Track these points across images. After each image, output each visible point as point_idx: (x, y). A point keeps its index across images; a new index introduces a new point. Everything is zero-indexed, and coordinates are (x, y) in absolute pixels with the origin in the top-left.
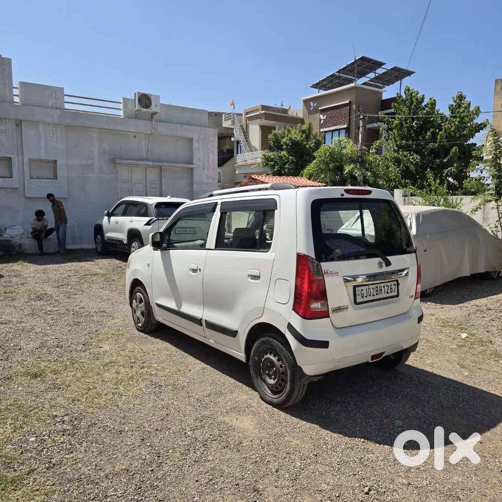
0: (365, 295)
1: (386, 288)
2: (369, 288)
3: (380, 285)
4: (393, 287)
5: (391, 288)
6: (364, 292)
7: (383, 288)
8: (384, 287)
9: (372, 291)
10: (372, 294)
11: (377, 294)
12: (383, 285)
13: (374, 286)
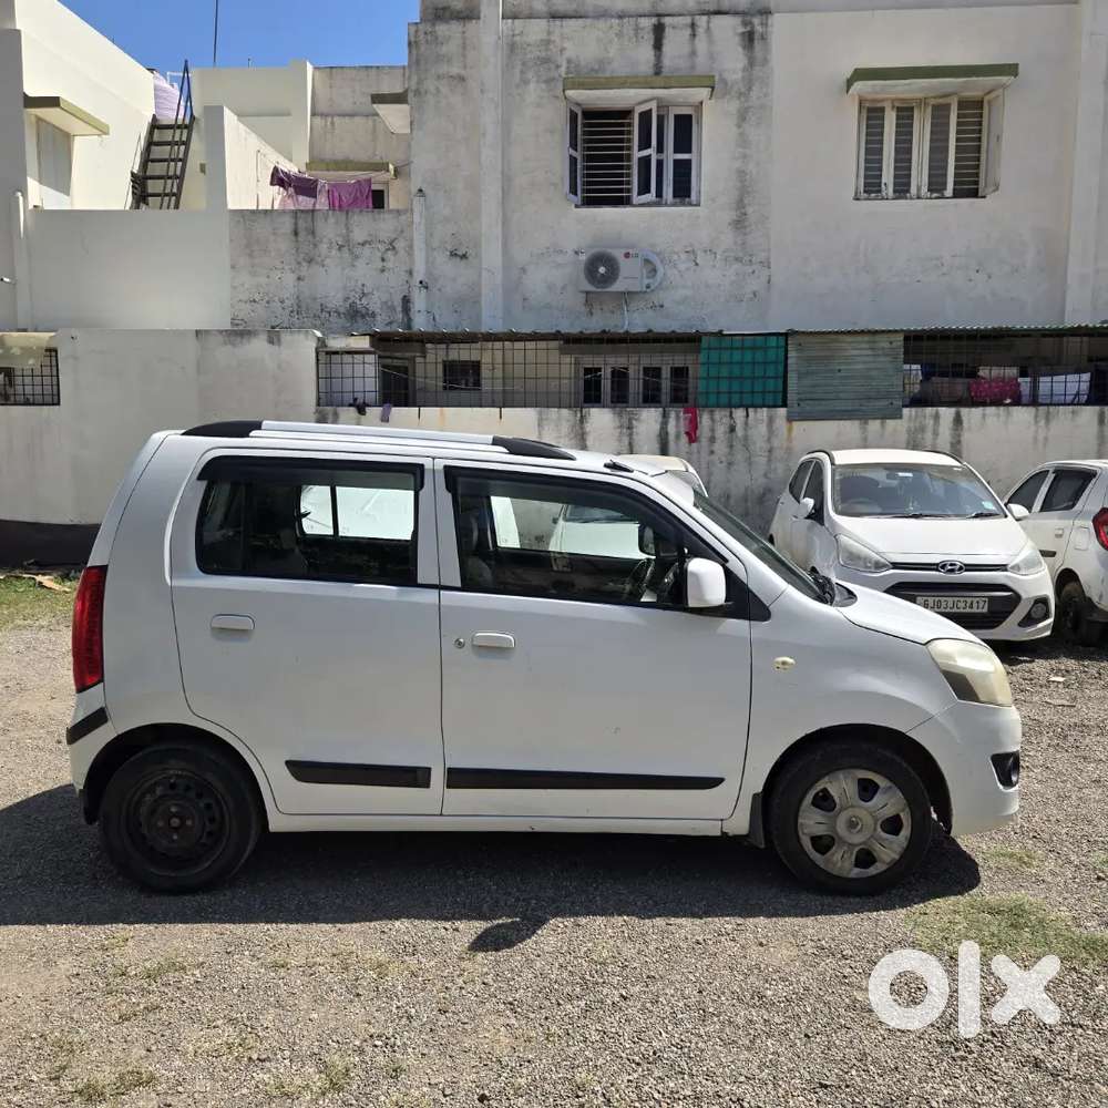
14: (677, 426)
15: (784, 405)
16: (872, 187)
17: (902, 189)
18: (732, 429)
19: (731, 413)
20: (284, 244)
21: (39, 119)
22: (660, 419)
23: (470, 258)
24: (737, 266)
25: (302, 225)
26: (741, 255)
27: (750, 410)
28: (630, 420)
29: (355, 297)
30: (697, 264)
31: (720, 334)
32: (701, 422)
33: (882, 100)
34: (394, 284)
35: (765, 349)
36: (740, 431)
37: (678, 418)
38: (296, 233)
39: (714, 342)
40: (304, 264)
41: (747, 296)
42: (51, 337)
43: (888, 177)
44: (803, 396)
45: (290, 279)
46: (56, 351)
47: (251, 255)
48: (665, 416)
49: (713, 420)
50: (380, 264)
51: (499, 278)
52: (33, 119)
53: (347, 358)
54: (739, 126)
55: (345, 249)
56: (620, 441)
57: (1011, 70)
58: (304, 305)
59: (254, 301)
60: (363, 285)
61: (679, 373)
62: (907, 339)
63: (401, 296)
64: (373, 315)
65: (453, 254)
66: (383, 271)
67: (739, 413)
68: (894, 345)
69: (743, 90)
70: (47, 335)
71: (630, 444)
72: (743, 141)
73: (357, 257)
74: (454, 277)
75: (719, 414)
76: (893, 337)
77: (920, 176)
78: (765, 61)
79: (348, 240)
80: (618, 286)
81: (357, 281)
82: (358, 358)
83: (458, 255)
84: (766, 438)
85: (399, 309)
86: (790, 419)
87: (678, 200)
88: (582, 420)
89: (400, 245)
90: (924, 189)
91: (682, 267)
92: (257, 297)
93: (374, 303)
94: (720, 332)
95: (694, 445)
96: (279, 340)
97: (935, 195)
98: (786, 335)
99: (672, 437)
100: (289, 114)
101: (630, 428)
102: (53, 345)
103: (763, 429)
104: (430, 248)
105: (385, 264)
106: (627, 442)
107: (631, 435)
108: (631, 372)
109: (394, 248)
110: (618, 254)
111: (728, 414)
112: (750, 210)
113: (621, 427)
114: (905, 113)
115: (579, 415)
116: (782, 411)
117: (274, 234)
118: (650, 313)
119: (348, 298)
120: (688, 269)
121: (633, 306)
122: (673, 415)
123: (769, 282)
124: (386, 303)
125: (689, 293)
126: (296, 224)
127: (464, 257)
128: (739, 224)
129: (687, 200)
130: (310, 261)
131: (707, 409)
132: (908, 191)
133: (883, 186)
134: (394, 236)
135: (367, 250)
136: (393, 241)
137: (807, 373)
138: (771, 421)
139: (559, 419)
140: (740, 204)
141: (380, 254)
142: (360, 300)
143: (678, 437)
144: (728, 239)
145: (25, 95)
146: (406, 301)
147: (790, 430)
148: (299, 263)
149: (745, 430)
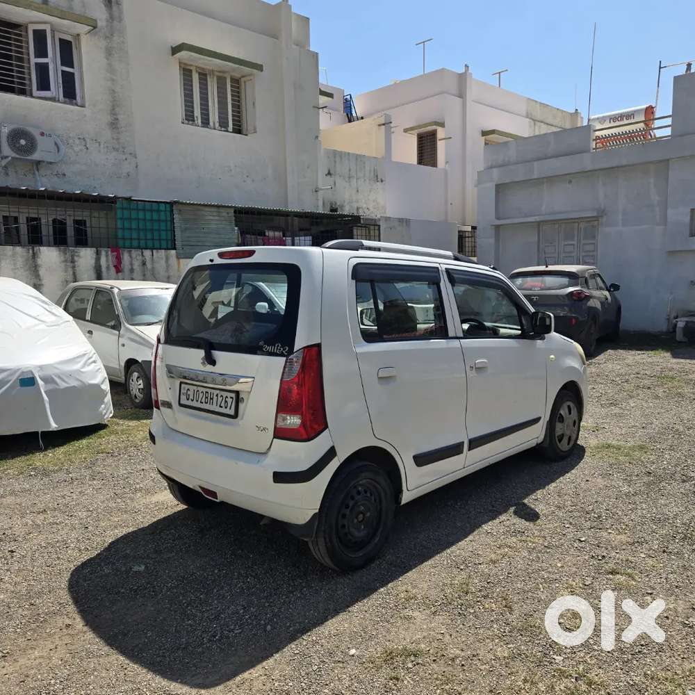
0: (191, 397)
1: (220, 399)
2: (198, 391)
3: (212, 391)
4: (229, 400)
5: (226, 401)
6: (191, 393)
7: (215, 396)
8: (217, 395)
9: (201, 395)
10: (200, 400)
11: (206, 403)
12: (216, 392)
13: (204, 390)
14: (107, 261)
15: (175, 249)
16: (189, 117)
17: (206, 123)
18: (144, 264)
19: (142, 253)
22: (94, 256)
24: (114, 153)
26: (117, 146)
27: (154, 251)
28: (72, 256)
30: (87, 148)
31: (129, 199)
32: (123, 258)
33: (191, 65)
35: (159, 211)
36: (149, 265)
37: (107, 256)
39: (125, 204)
41: (124, 175)
43: (197, 112)
44: (184, 243)
48: (98, 253)
49: (131, 257)
54: (108, 59)
56: (66, 271)
57: (259, 67)
61: (80, 224)
62: (235, 212)
67: (147, 253)
68: (230, 215)
69: (107, 34)
71: (74, 274)
72: (111, 69)
75: (135, 253)
76: (229, 210)
77: (214, 117)
78: (120, 20)
80: (36, 156)
84: (165, 270)
86: (178, 257)
87: (67, 100)
88: (34, 256)
90: (217, 125)
91: (76, 149)
94: (130, 198)
95: (120, 274)
97: (223, 129)
98: (172, 204)
99: (104, 269)
101: (73, 261)
103: (163, 262)
106: (71, 273)
107: (74, 267)
108: (43, 221)
110: (35, 133)
111: (140, 254)
112: (120, 117)
113: (66, 261)
114: (203, 76)
115: (31, 251)
116: (173, 252)
118: (56, 179)
120: (81, 150)
121: (42, 172)
122: (103, 253)
123: (137, 167)
125: (83, 167)
128: (114, 125)
129: (74, 101)
131: (127, 250)
132: (209, 124)
133: (196, 119)
137: (186, 229)
138: (167, 259)
139: (14, 255)
140: (113, 111)
143: (108, 268)
144: (107, 134)
147: (179, 263)
149: (153, 265)
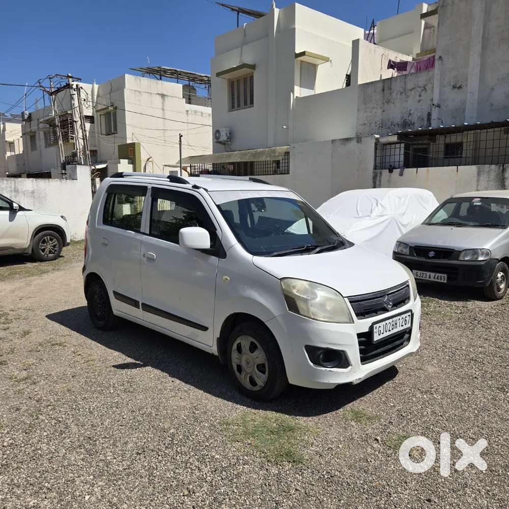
20: (378, 96)
21: (302, 62)
23: (463, 88)
25: (386, 85)
29: (406, 116)
34: (425, 107)
38: (383, 90)
40: (386, 104)
42: (288, 148)
45: (379, 111)
46: (289, 153)
47: (365, 104)
50: (418, 98)
51: (476, 97)
52: (299, 62)
53: (388, 147)
55: (403, 94)
58: (384, 124)
59: (365, 124)
60: (410, 110)
63: (427, 113)
64: (414, 124)
65: (454, 87)
66: (419, 101)
70: (286, 147)
73: (408, 96)
74: (453, 99)
79: (405, 90)
81: (407, 108)
82: (393, 146)
83: (457, 87)
85: (426, 119)
89: (429, 87)
92: (366, 122)
93: (414, 118)
96: (361, 141)
100: (413, 32)
102: (288, 150)
104: (442, 86)
105: (420, 98)
109: (425, 89)
117: (375, 92)
119: (403, 117)
124: (420, 117)
126: (384, 86)
127: (460, 87)
130: (388, 102)
134: (425, 83)
135: (413, 92)
136: (425, 86)
141: (418, 94)
142: (408, 117)
145: (296, 53)
146: (429, 115)
148: (384, 104)
